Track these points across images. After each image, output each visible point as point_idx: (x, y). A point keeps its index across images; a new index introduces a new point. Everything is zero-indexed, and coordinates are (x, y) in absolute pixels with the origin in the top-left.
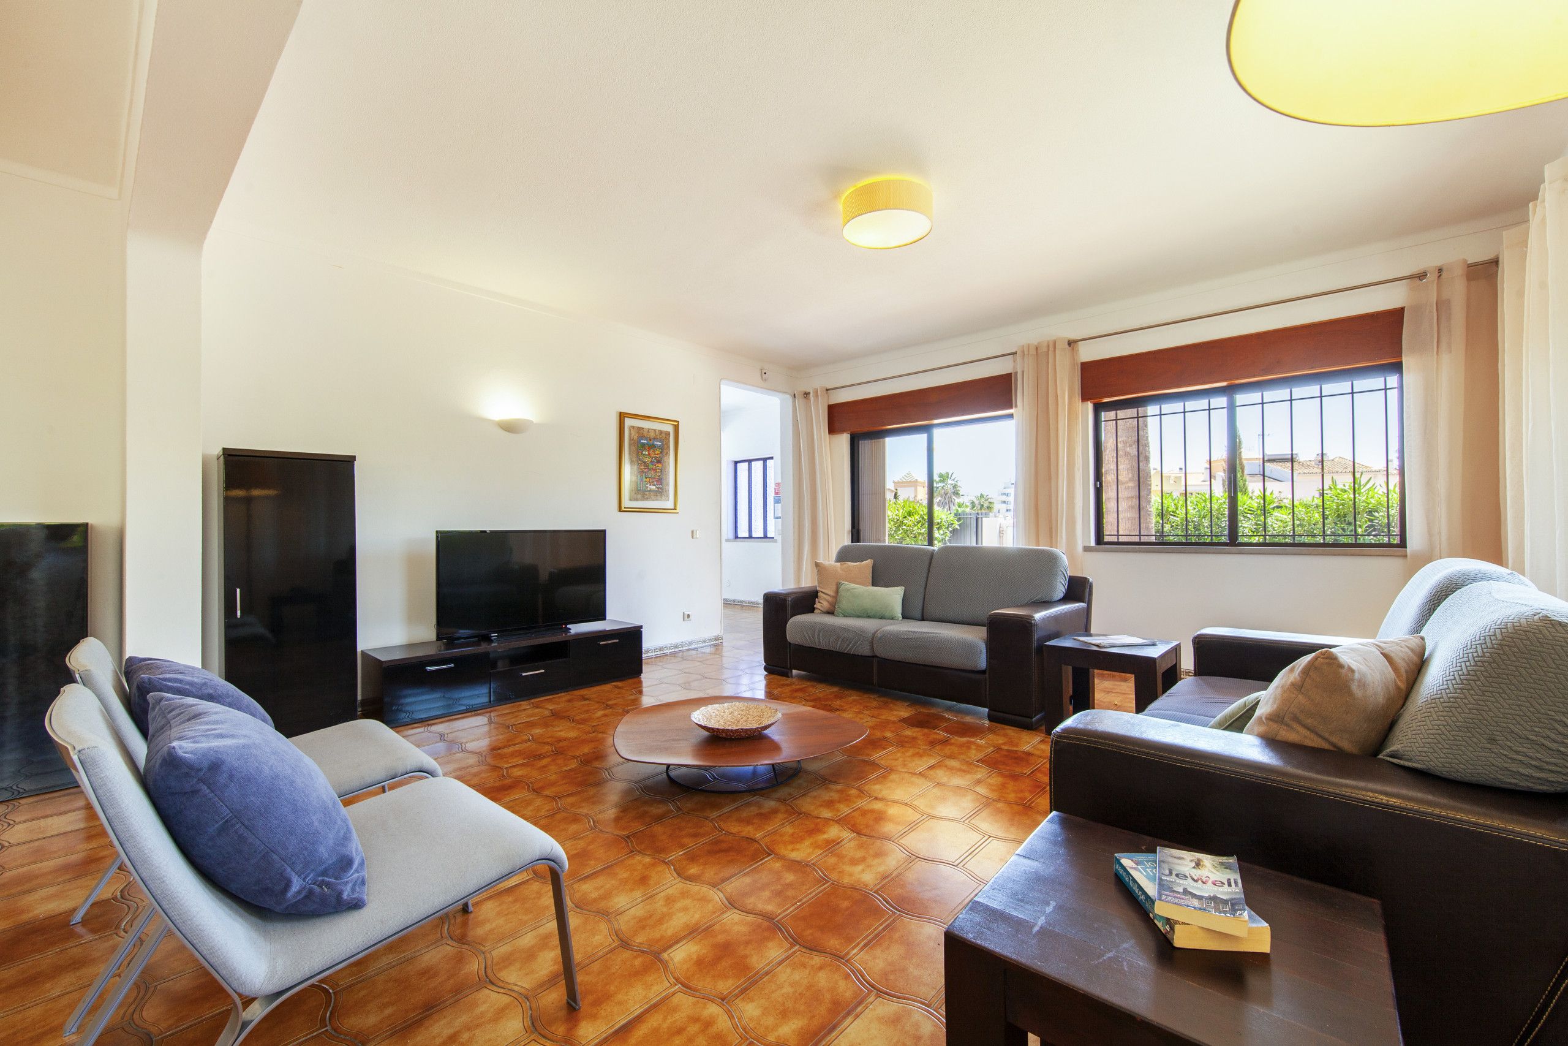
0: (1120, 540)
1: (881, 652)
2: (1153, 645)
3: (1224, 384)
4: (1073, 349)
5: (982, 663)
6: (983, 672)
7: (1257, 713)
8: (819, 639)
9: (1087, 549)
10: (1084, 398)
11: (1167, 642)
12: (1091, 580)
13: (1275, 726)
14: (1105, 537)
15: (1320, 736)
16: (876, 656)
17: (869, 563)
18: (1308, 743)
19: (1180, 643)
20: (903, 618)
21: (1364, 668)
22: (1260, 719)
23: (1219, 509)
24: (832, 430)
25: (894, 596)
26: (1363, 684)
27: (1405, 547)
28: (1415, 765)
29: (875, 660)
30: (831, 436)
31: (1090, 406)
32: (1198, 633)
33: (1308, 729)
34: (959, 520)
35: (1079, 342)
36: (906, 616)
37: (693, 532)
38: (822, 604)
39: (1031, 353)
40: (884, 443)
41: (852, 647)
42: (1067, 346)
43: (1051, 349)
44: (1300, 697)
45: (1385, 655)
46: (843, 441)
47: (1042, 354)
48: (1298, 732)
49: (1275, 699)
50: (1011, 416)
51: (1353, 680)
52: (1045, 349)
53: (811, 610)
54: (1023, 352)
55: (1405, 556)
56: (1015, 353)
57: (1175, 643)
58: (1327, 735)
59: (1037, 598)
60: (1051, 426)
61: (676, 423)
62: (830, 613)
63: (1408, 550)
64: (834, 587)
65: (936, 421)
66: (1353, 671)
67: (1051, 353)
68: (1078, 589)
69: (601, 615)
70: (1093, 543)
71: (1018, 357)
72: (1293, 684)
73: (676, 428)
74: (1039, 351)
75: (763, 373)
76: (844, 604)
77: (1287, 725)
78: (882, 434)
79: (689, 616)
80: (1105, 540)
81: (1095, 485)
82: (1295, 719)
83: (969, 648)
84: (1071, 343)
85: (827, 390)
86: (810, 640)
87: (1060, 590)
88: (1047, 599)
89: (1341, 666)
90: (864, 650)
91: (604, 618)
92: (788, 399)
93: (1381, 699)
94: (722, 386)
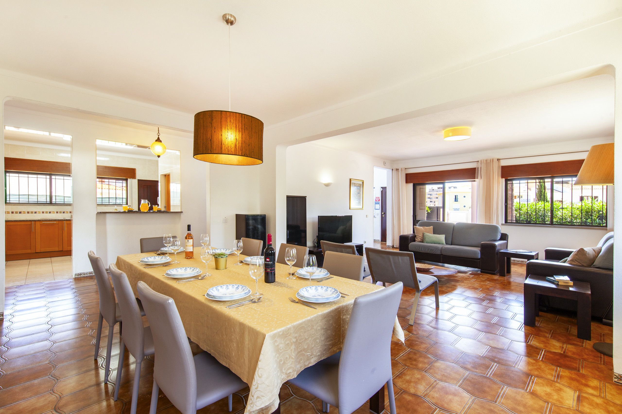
0: (512, 222)
1: (444, 253)
2: (531, 252)
3: (550, 176)
4: (499, 161)
5: (479, 256)
6: (479, 259)
7: (568, 260)
8: (422, 249)
9: (502, 224)
10: (502, 177)
11: (535, 252)
12: (508, 234)
13: (571, 262)
14: (508, 221)
15: (580, 263)
16: (442, 254)
17: (432, 227)
18: (578, 264)
19: (538, 253)
20: (446, 244)
21: (589, 252)
22: (568, 261)
23: (539, 208)
24: (407, 182)
25: (442, 237)
26: (589, 254)
27: (607, 227)
28: (597, 266)
29: (442, 256)
30: (407, 184)
31: (504, 179)
32: (546, 249)
33: (578, 262)
34: (430, 209)
35: (501, 160)
36: (447, 244)
37: (366, 215)
38: (418, 239)
39: (484, 162)
40: (425, 187)
41: (434, 252)
42: (497, 160)
43: (491, 161)
44: (577, 257)
45: (593, 250)
46: (411, 186)
47: (488, 163)
48: (576, 263)
49: (572, 257)
50: (475, 181)
51: (587, 253)
52: (489, 161)
53: (415, 241)
54: (481, 161)
55: (607, 230)
56: (478, 161)
57: (537, 252)
58: (582, 263)
59: (492, 239)
60: (491, 186)
61: (363, 181)
62: (422, 242)
63: (608, 228)
64: (422, 234)
65: (446, 181)
66: (587, 252)
67: (491, 163)
68: (504, 237)
69: (350, 241)
70: (504, 223)
71: (479, 163)
72: (575, 254)
73: (363, 183)
74: (487, 162)
75: (385, 163)
76: (427, 239)
77: (574, 262)
78: (424, 184)
79: (365, 242)
80: (508, 222)
81: (505, 204)
82: (576, 260)
83: (475, 252)
84: (498, 160)
85: (405, 169)
86: (418, 250)
87: (499, 237)
88: (495, 239)
89: (584, 251)
90: (439, 253)
91: (351, 242)
92: (391, 171)
93: (592, 257)
94: (374, 168)
